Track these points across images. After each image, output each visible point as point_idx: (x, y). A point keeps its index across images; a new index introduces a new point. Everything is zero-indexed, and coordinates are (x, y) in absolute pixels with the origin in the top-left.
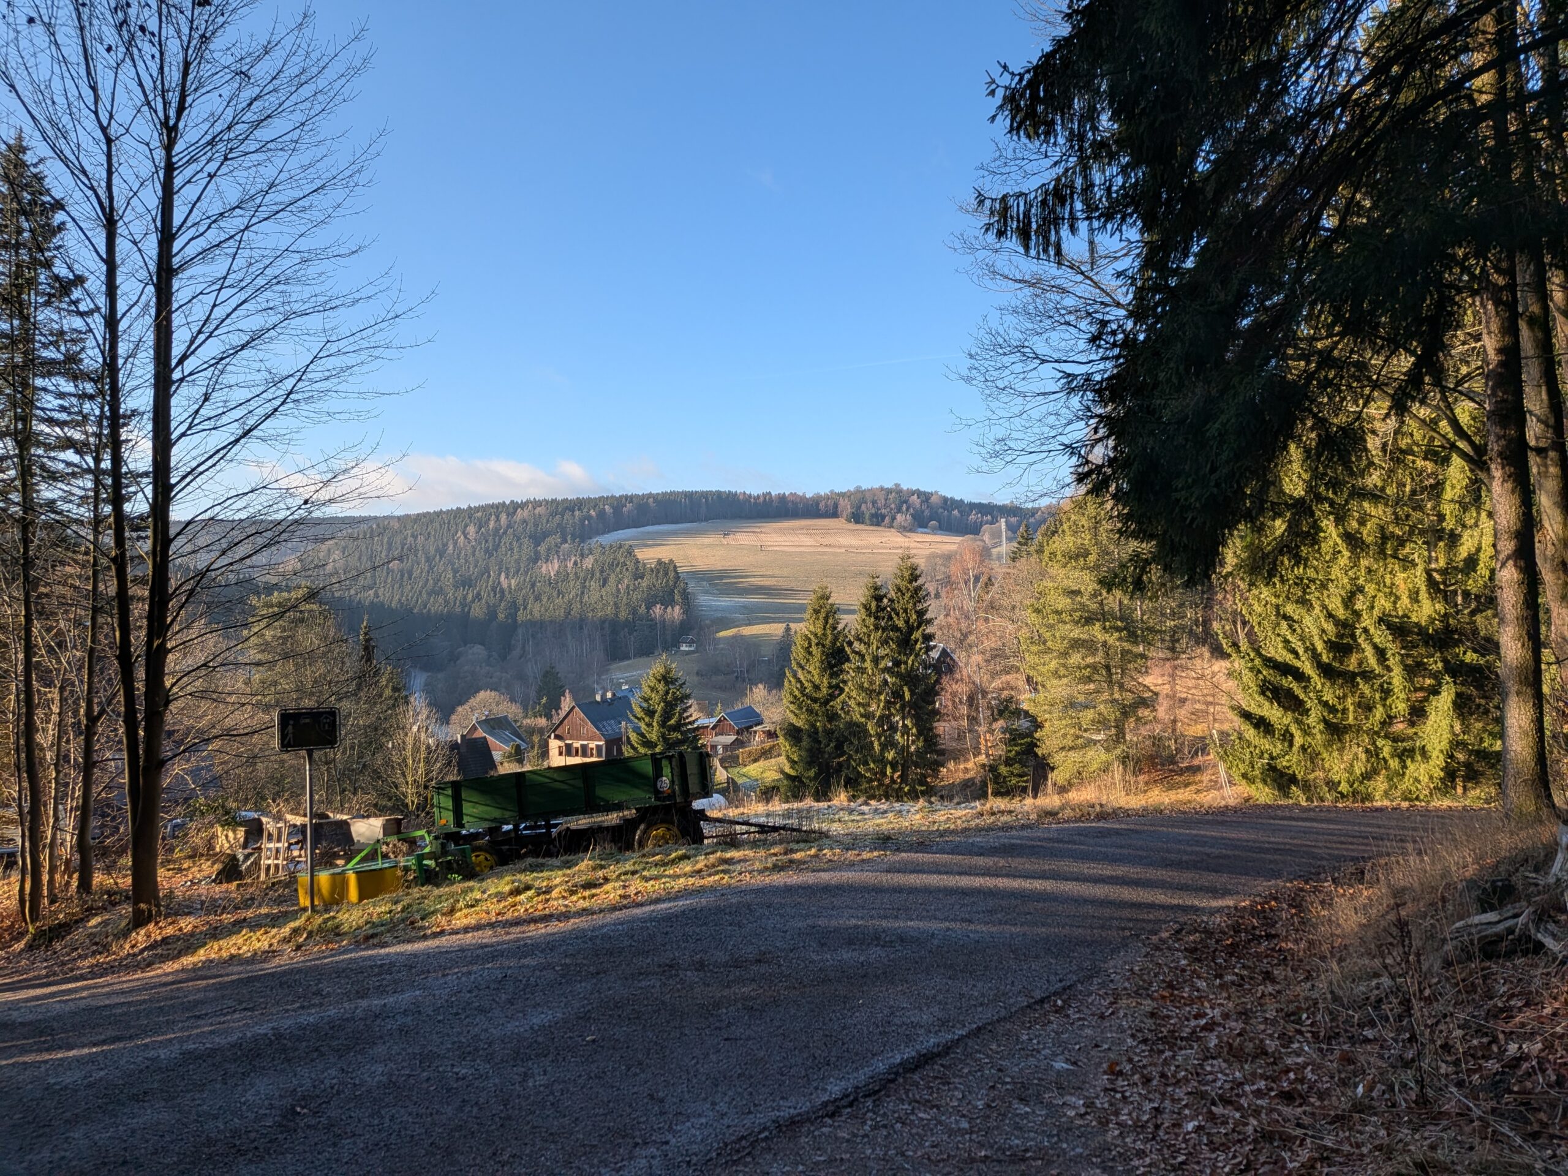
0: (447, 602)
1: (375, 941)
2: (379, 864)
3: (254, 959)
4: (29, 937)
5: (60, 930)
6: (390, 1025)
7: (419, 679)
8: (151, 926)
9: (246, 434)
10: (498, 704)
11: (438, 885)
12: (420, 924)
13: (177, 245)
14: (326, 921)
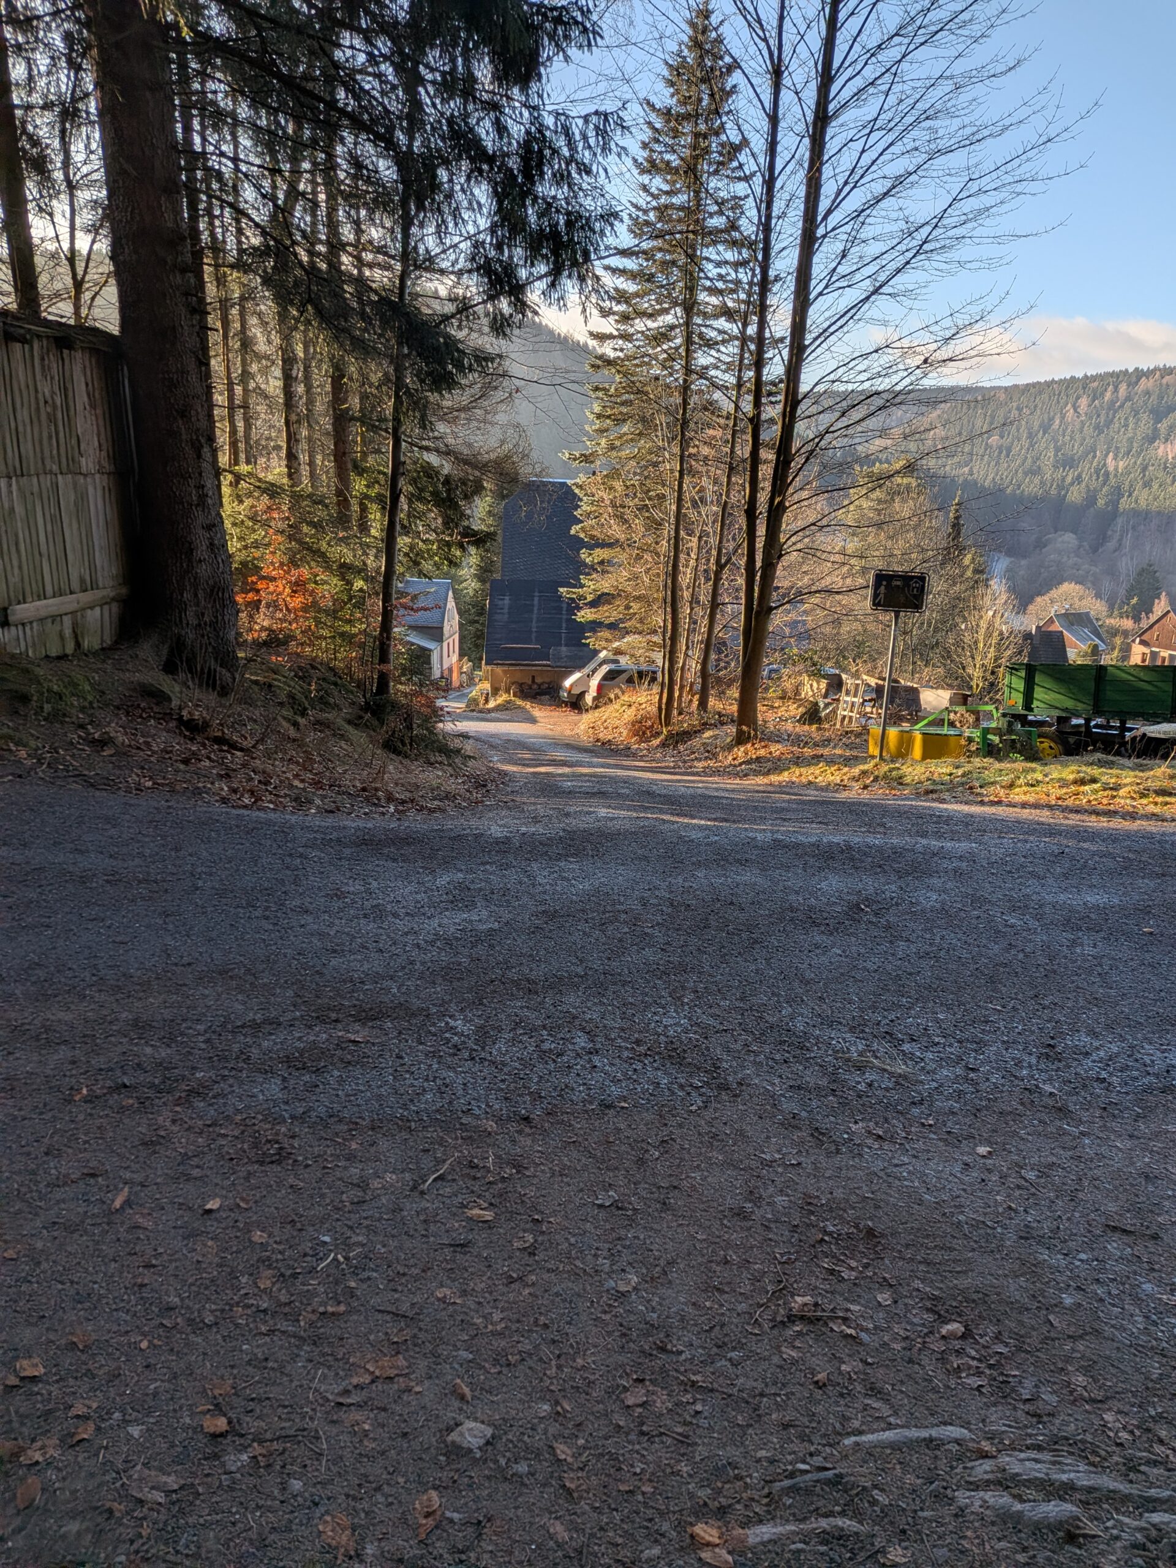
0: (1043, 483)
1: (934, 796)
2: (945, 730)
3: (826, 788)
4: (662, 737)
5: (684, 736)
6: (945, 864)
7: (1001, 564)
8: (749, 746)
9: (876, 291)
10: (1081, 599)
11: (1000, 760)
12: (979, 790)
13: (834, 89)
14: (890, 771)
